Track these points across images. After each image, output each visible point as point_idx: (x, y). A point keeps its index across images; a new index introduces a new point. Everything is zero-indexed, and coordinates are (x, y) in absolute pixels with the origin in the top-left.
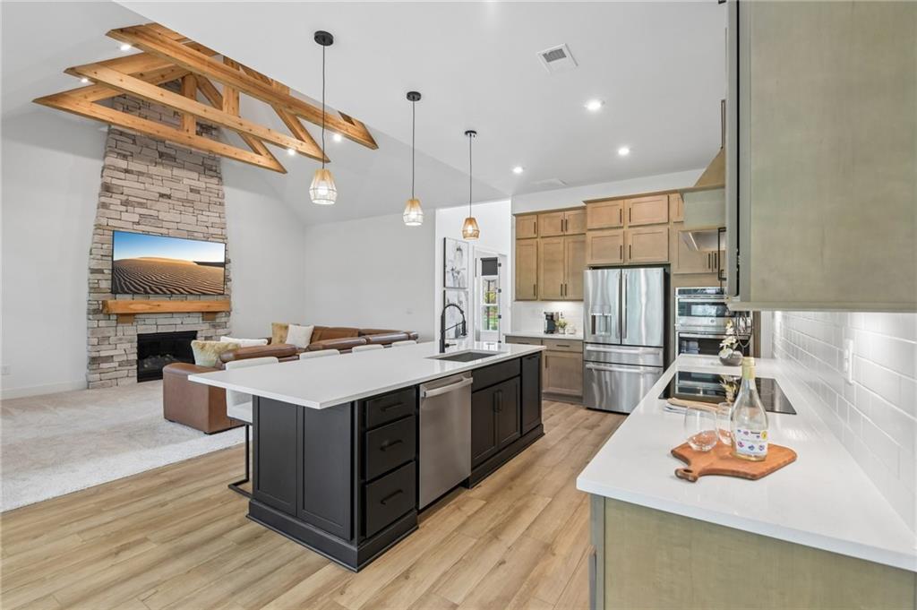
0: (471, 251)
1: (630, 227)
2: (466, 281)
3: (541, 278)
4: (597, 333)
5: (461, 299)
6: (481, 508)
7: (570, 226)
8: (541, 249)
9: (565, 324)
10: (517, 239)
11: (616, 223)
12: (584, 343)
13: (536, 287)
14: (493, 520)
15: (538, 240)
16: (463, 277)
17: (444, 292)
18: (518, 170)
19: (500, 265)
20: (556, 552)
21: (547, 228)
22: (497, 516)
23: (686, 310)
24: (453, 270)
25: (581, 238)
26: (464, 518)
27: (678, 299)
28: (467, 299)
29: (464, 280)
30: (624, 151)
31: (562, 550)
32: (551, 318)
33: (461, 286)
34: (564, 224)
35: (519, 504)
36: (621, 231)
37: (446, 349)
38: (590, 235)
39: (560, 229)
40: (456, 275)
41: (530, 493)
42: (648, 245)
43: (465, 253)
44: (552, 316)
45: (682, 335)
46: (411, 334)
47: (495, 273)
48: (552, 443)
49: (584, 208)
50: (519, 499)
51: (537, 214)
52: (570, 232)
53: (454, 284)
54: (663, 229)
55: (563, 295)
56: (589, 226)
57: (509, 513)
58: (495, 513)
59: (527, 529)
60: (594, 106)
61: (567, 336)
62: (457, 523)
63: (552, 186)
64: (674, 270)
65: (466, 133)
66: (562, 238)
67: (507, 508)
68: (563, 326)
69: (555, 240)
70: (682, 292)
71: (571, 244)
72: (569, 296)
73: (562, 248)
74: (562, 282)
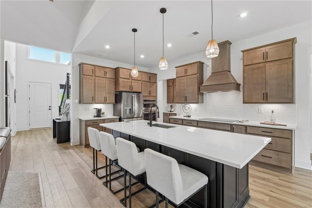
1: (132, 79)
8: (96, 81)
10: (83, 75)
15: (95, 77)
25: (112, 80)
27: (143, 103)
36: (129, 80)
38: (120, 80)
42: (137, 87)
44: (99, 110)
51: (95, 66)
52: (108, 77)
54: (140, 82)
55: (105, 101)
56: (120, 77)
61: (105, 118)
68: (103, 113)
69: (102, 79)
71: (108, 81)
72: (108, 102)
73: (105, 82)
74: (105, 96)
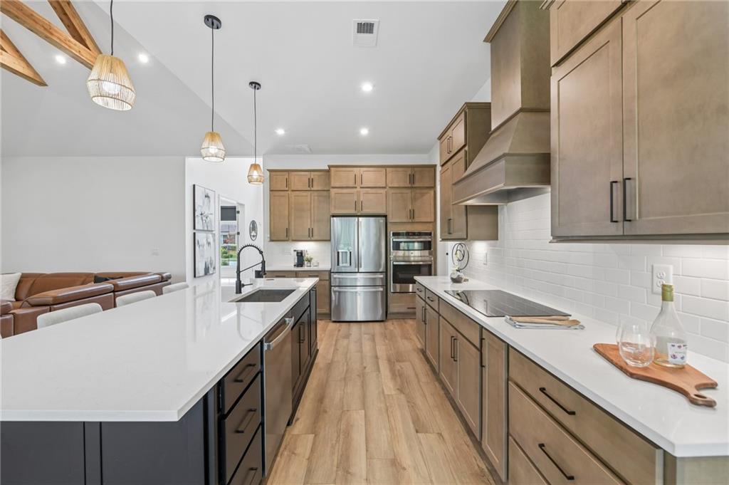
0: (217, 199)
1: (361, 188)
2: (213, 224)
3: (293, 223)
4: (341, 264)
5: (209, 240)
6: (314, 444)
7: (315, 183)
8: (293, 200)
9: (311, 259)
10: (271, 191)
11: (351, 184)
12: (330, 272)
13: (287, 230)
14: (333, 453)
15: (289, 192)
16: (211, 221)
17: (194, 234)
18: (281, 132)
19: (238, 212)
20: (405, 466)
21: (298, 182)
22: (333, 447)
23: (397, 246)
24: (202, 214)
25: (325, 193)
26: (305, 463)
27: (392, 239)
28: (214, 240)
29: (211, 224)
30: (364, 132)
31: (407, 461)
32: (300, 255)
33: (209, 229)
34: (311, 182)
35: (343, 427)
36: (354, 190)
37: (242, 289)
38: (333, 191)
39: (308, 185)
40: (204, 218)
41: (344, 411)
42: (374, 202)
43: (212, 200)
44: (301, 253)
45: (395, 263)
46: (164, 275)
47: (234, 219)
48: (330, 356)
49: (328, 171)
50: (340, 420)
51: (289, 172)
52: (315, 188)
53: (203, 227)
54: (383, 191)
55: (310, 237)
56: (333, 185)
57: (341, 440)
58: (330, 445)
59: (367, 451)
60: (367, 87)
61: (313, 268)
62: (302, 473)
63: (299, 151)
64: (390, 219)
65: (251, 83)
66: (309, 193)
67: (336, 435)
68: (309, 260)
69: (305, 194)
70: (394, 234)
71: (316, 198)
72: (315, 238)
73: (309, 200)
74: (309, 227)
